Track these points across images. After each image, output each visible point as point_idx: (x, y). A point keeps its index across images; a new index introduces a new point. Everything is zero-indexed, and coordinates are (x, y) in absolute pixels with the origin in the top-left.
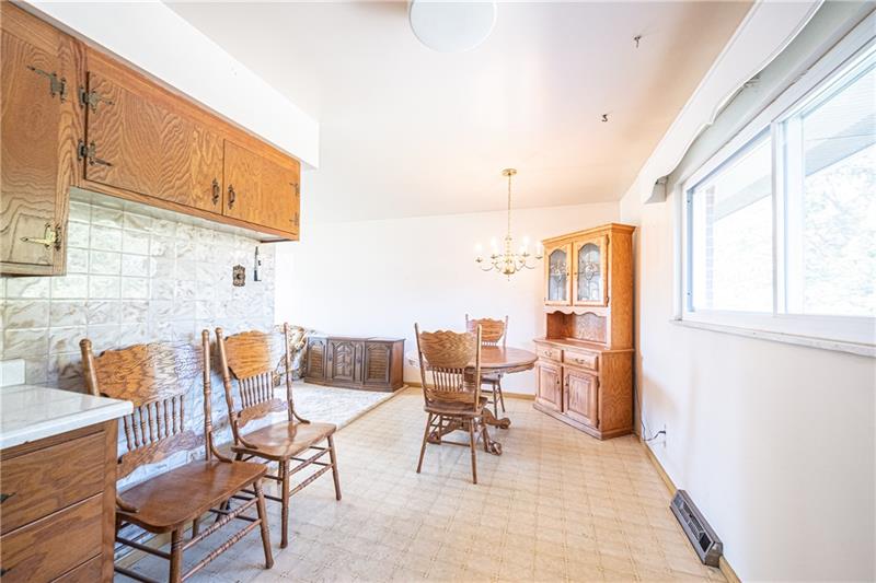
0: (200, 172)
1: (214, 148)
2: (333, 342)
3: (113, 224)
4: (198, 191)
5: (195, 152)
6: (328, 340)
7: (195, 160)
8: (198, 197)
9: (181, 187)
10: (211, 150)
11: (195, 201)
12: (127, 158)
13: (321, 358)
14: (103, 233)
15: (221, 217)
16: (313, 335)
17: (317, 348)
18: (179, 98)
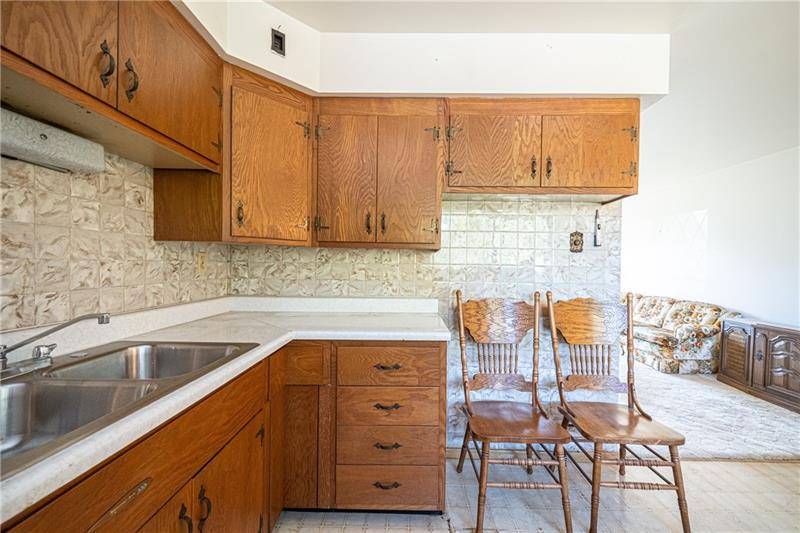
0: (521, 154)
1: (533, 128)
2: (767, 333)
3: (479, 212)
4: (519, 172)
5: (516, 139)
6: (755, 329)
7: (516, 147)
8: (518, 176)
9: (505, 172)
10: (530, 131)
11: (516, 181)
12: (470, 164)
13: (744, 352)
14: (474, 218)
15: (541, 189)
16: (737, 319)
17: (738, 337)
18: (505, 100)
